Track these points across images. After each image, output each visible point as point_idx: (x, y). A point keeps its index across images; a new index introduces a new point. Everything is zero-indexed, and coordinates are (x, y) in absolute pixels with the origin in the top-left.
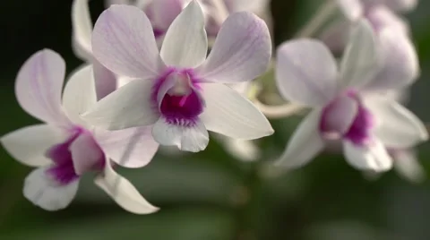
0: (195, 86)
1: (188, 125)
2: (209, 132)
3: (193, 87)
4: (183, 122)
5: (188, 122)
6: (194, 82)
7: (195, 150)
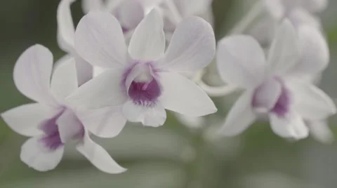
0: (155, 74)
1: (150, 105)
2: (166, 110)
3: (153, 76)
4: (146, 103)
5: (150, 103)
6: (155, 71)
7: (156, 125)
